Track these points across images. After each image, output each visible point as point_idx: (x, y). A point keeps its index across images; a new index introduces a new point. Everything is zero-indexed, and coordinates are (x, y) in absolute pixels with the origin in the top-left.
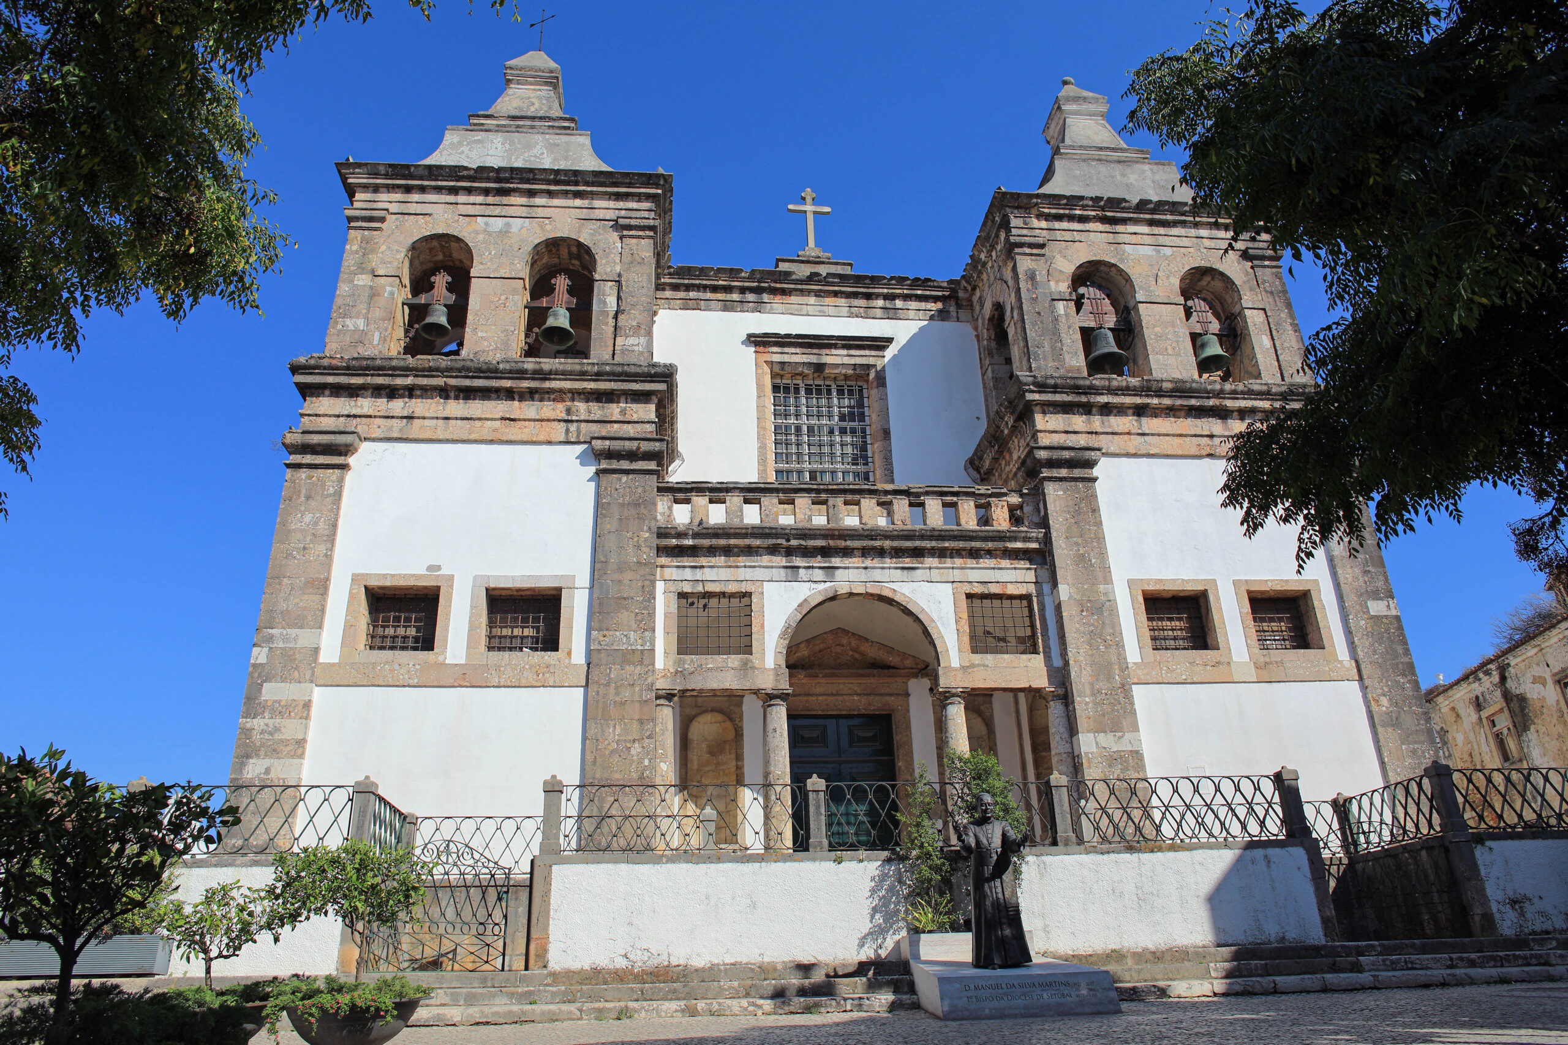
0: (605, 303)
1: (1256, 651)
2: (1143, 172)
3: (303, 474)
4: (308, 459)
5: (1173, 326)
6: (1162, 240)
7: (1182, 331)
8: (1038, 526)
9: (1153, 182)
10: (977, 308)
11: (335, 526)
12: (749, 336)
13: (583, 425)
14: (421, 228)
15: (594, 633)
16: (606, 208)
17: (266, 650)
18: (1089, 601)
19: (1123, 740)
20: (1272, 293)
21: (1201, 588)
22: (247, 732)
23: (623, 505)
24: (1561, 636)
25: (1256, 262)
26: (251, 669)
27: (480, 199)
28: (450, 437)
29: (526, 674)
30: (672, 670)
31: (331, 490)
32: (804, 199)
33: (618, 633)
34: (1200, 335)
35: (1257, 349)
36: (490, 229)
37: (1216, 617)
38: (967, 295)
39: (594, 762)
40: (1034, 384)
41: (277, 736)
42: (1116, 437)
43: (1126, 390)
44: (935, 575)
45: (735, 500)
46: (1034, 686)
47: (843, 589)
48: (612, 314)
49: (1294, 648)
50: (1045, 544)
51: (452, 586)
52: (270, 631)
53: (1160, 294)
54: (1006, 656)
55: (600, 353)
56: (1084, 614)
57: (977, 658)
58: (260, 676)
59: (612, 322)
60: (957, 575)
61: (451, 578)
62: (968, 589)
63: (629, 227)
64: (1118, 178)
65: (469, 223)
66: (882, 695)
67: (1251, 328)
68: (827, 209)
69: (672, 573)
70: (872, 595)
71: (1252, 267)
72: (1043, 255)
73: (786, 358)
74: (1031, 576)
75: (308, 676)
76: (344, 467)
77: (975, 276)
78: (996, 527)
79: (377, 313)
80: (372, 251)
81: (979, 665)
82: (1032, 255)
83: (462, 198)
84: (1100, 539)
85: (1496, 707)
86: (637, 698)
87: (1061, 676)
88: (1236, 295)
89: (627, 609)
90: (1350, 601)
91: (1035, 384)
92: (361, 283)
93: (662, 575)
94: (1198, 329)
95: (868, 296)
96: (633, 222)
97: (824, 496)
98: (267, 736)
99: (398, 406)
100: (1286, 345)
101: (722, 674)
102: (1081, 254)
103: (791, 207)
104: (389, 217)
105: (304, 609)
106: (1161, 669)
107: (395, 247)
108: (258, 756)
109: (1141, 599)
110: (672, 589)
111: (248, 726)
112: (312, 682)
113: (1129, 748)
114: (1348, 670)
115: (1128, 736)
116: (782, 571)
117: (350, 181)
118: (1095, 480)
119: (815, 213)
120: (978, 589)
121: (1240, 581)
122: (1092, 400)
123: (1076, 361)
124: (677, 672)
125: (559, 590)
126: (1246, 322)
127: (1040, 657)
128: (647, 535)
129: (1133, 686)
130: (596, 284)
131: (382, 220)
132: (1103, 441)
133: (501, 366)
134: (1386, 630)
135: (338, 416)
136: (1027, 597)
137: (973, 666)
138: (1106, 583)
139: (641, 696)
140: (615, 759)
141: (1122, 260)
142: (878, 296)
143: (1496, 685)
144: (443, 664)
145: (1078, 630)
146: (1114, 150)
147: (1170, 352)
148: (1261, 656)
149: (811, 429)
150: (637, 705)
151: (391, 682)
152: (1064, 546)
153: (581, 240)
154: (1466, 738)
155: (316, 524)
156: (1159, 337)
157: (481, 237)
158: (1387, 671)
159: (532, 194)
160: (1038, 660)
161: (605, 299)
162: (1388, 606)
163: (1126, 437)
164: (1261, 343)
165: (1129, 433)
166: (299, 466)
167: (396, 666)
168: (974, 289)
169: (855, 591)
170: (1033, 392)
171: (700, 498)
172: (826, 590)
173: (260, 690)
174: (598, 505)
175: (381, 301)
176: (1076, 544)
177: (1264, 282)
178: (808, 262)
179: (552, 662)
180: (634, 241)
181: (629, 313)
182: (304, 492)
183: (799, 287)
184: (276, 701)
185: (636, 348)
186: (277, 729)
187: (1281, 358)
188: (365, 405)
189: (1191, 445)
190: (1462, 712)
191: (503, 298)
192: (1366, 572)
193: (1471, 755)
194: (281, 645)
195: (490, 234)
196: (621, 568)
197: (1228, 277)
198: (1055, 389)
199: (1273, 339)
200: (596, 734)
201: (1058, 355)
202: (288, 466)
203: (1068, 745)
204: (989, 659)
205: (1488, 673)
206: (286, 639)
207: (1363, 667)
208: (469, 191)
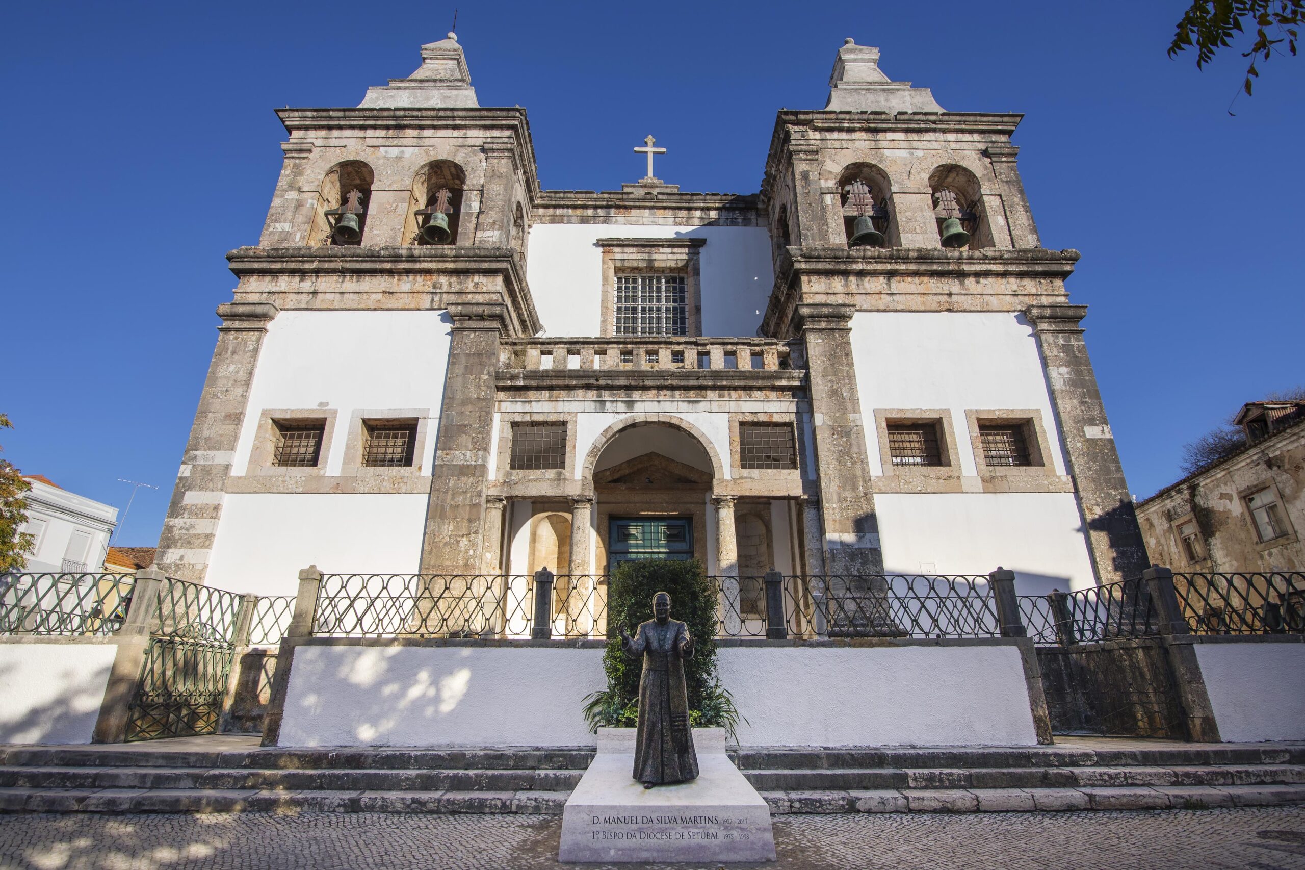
0: (470, 206)
1: (984, 467)
2: (904, 97)
3: (231, 336)
4: (237, 324)
5: (922, 211)
6: (915, 144)
7: (930, 217)
8: (800, 368)
9: (912, 104)
10: (771, 214)
11: (251, 374)
12: (598, 240)
13: (445, 296)
14: (337, 157)
15: (439, 452)
16: (477, 136)
17: (190, 467)
18: (840, 426)
19: (864, 539)
20: (1007, 182)
21: (936, 416)
22: (170, 529)
23: (469, 355)
24: (1249, 461)
25: (994, 159)
26: (178, 481)
27: (383, 133)
28: (344, 307)
29: (385, 484)
30: (501, 481)
31: (251, 347)
32: (646, 143)
33: (457, 452)
34: (945, 219)
35: (993, 227)
36: (389, 156)
37: (948, 440)
38: (764, 206)
39: (430, 553)
40: (801, 256)
41: (192, 532)
42: (868, 297)
43: (878, 259)
44: (715, 406)
45: (560, 350)
46: (792, 494)
47: (640, 418)
48: (475, 215)
49: (1017, 465)
50: (806, 381)
51: (335, 418)
52: (195, 452)
53: (911, 185)
54: (769, 471)
55: (464, 242)
56: (835, 436)
57: (745, 472)
58: (184, 486)
59: (474, 220)
60: (733, 406)
61: (335, 412)
62: (741, 418)
63: (493, 150)
64: (883, 102)
65: (373, 152)
66: (685, 503)
67: (988, 210)
68: (664, 150)
69: (507, 406)
70: (664, 423)
71: (991, 163)
72: (817, 160)
73: (625, 256)
74: (793, 408)
75: (219, 487)
76: (262, 330)
77: (769, 189)
78: (767, 368)
79: (300, 219)
80: (301, 174)
81: (746, 478)
82: (807, 160)
83: (370, 133)
84: (851, 377)
85: (1186, 518)
86: (468, 502)
87: (813, 485)
88: (976, 186)
89: (466, 434)
90: (1068, 426)
91: (803, 256)
92: (290, 197)
93: (499, 409)
94: (944, 215)
95: (689, 209)
96: (495, 146)
97: (630, 346)
98: (184, 532)
99: (307, 284)
100: (1018, 222)
101: (540, 484)
102: (848, 158)
103: (636, 149)
104: (314, 150)
105: (222, 436)
106: (899, 482)
107: (318, 171)
108: (176, 546)
109: (884, 425)
110: (506, 419)
111: (171, 523)
112: (222, 490)
113: (869, 546)
114: (1065, 483)
115: (868, 536)
116: (593, 405)
117: (287, 123)
118: (850, 329)
119: (655, 153)
120: (749, 418)
121: (971, 410)
122: (849, 268)
123: (838, 238)
124: (505, 482)
125: (416, 419)
126: (984, 206)
127: (797, 473)
128: (486, 377)
129: (875, 495)
130: (465, 193)
131: (310, 151)
132: (859, 300)
133: (382, 253)
134: (1100, 451)
135: (262, 293)
136: (789, 424)
137: (741, 478)
138: (854, 412)
139: (471, 500)
140: (447, 549)
141: (881, 161)
142: (696, 209)
143: (1186, 501)
144: (323, 476)
145: (829, 450)
146: (881, 83)
147: (918, 231)
148: (987, 471)
149: (643, 309)
150: (468, 508)
151: (282, 490)
152: (820, 382)
153: (456, 161)
154: (1158, 543)
155: (237, 372)
156: (909, 220)
157: (381, 162)
158: (1101, 484)
159: (421, 127)
160: (796, 474)
161: (472, 204)
162: (1103, 431)
163: (877, 296)
164: (997, 223)
165: (880, 293)
166: (227, 330)
167: (287, 478)
168: (769, 200)
169: (649, 420)
170: (800, 262)
171: (534, 351)
172: (626, 419)
173: (183, 497)
174: (451, 355)
175: (304, 210)
176: (831, 381)
177: (1000, 174)
178: (646, 186)
179: (407, 475)
180: (496, 161)
181: (488, 213)
182: (230, 349)
183: (637, 204)
184: (193, 505)
185: (491, 239)
186: (192, 526)
187: (1013, 233)
188: (284, 283)
189: (932, 302)
190: (1155, 521)
191: (394, 205)
192: (1083, 403)
193: (1161, 554)
194: (202, 463)
195: (388, 159)
196: (465, 402)
197: (970, 172)
198: (818, 259)
199: (1006, 218)
200: (434, 530)
201: (824, 235)
202: (222, 330)
203: (818, 543)
204: (755, 473)
205: (1179, 492)
206: (206, 458)
207: (1078, 481)
208: (374, 127)
